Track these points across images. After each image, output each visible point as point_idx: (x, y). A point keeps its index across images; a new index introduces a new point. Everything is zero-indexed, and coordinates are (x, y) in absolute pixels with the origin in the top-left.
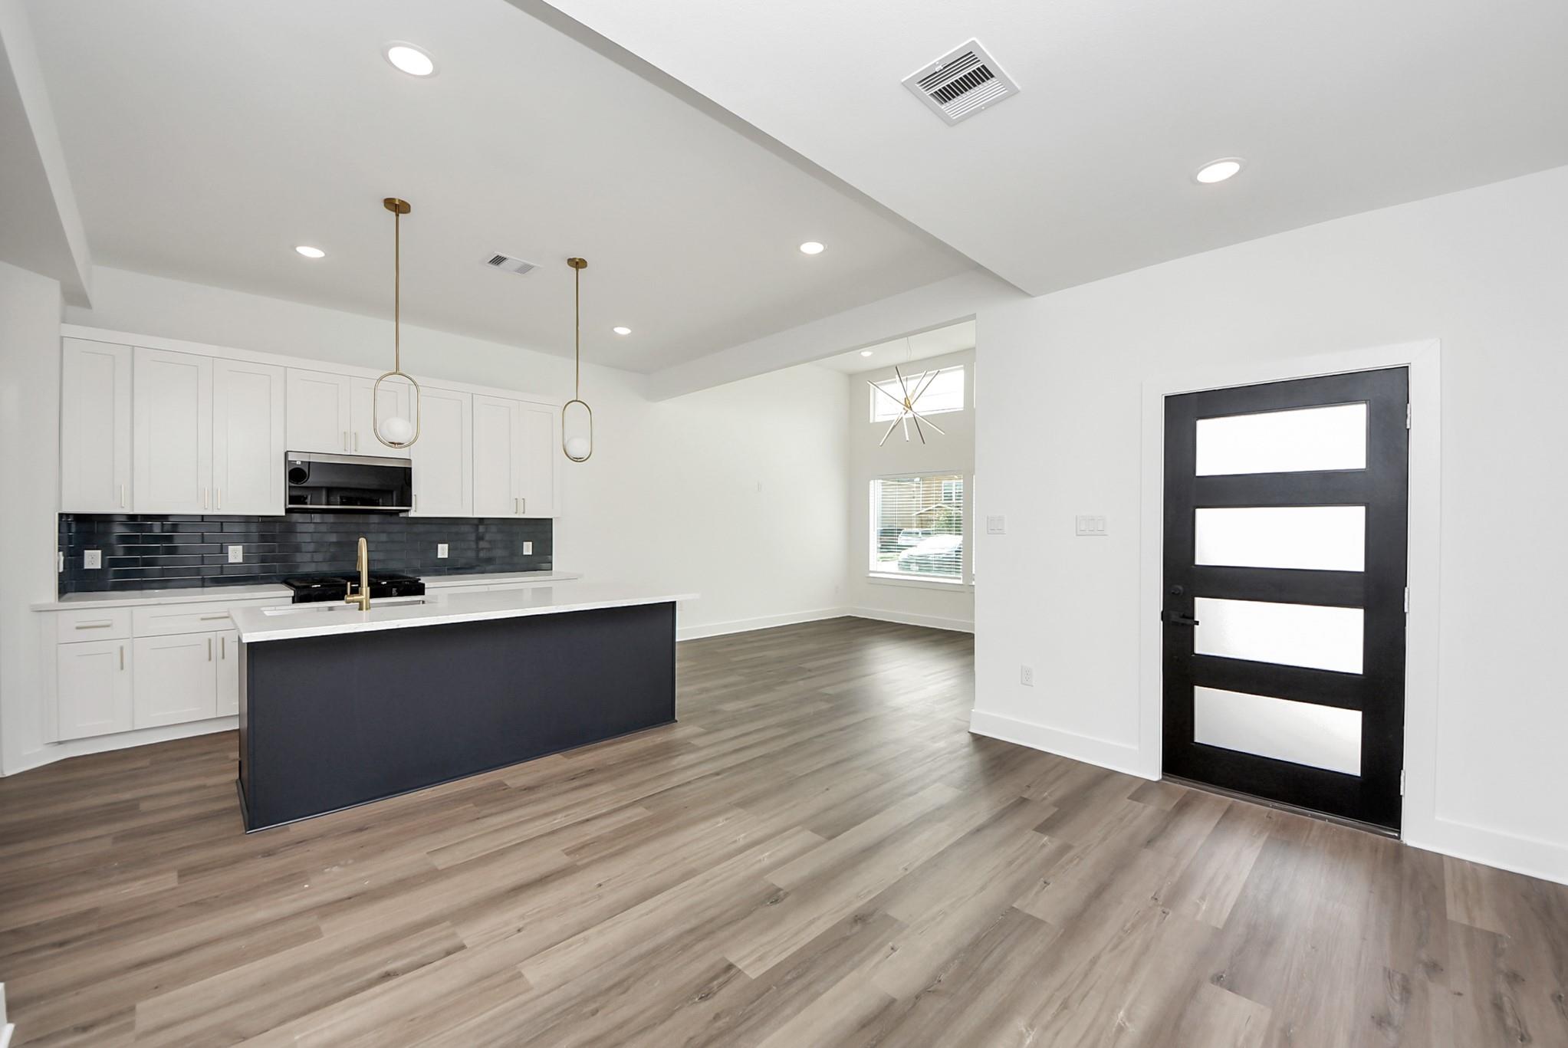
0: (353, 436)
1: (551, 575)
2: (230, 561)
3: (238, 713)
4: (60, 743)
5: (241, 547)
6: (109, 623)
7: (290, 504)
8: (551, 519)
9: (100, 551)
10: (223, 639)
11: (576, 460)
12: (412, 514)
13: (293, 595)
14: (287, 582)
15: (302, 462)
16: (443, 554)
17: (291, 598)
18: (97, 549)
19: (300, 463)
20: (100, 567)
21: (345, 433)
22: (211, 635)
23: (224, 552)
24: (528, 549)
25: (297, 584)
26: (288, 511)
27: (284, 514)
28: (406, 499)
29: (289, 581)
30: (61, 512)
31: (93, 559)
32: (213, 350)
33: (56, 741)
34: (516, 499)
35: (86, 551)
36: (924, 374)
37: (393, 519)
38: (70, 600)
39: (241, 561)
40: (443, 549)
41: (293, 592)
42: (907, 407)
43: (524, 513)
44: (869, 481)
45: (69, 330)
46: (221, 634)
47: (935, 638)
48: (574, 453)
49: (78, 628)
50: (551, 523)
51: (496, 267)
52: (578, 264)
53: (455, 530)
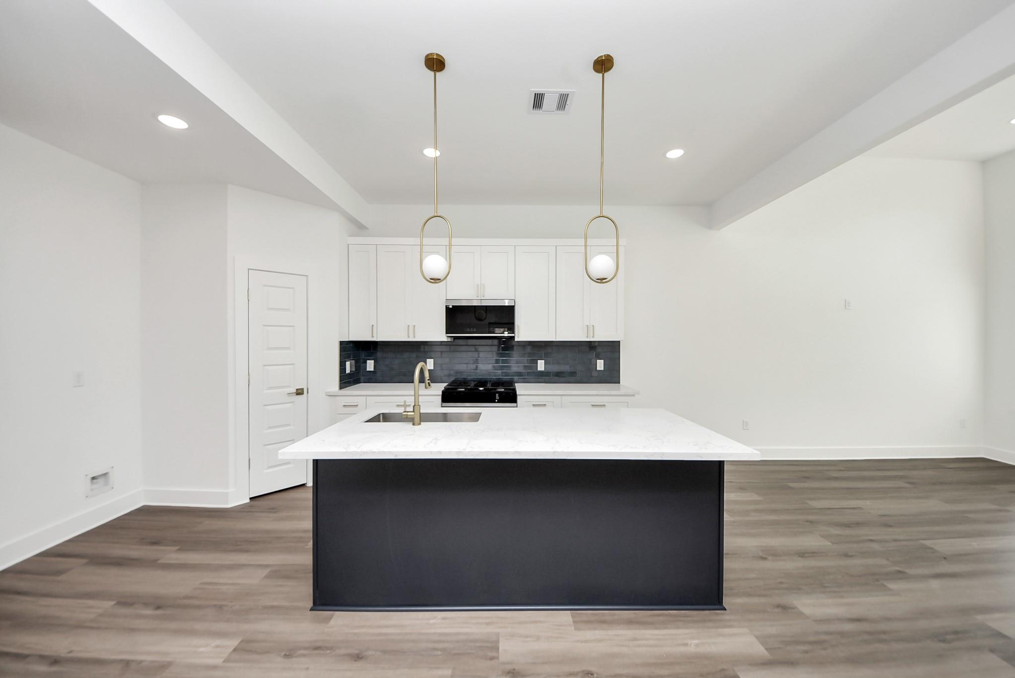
0: (482, 286)
1: (619, 389)
6: (357, 404)
7: (447, 333)
8: (619, 342)
9: (374, 361)
11: (601, 280)
12: (515, 339)
16: (541, 368)
17: (440, 397)
19: (451, 307)
20: (373, 370)
21: (478, 285)
24: (600, 365)
26: (447, 338)
30: (347, 340)
32: (412, 241)
34: (587, 326)
35: (366, 361)
40: (541, 364)
43: (593, 337)
45: (351, 240)
50: (618, 344)
51: (541, 111)
52: (603, 65)
53: (549, 350)
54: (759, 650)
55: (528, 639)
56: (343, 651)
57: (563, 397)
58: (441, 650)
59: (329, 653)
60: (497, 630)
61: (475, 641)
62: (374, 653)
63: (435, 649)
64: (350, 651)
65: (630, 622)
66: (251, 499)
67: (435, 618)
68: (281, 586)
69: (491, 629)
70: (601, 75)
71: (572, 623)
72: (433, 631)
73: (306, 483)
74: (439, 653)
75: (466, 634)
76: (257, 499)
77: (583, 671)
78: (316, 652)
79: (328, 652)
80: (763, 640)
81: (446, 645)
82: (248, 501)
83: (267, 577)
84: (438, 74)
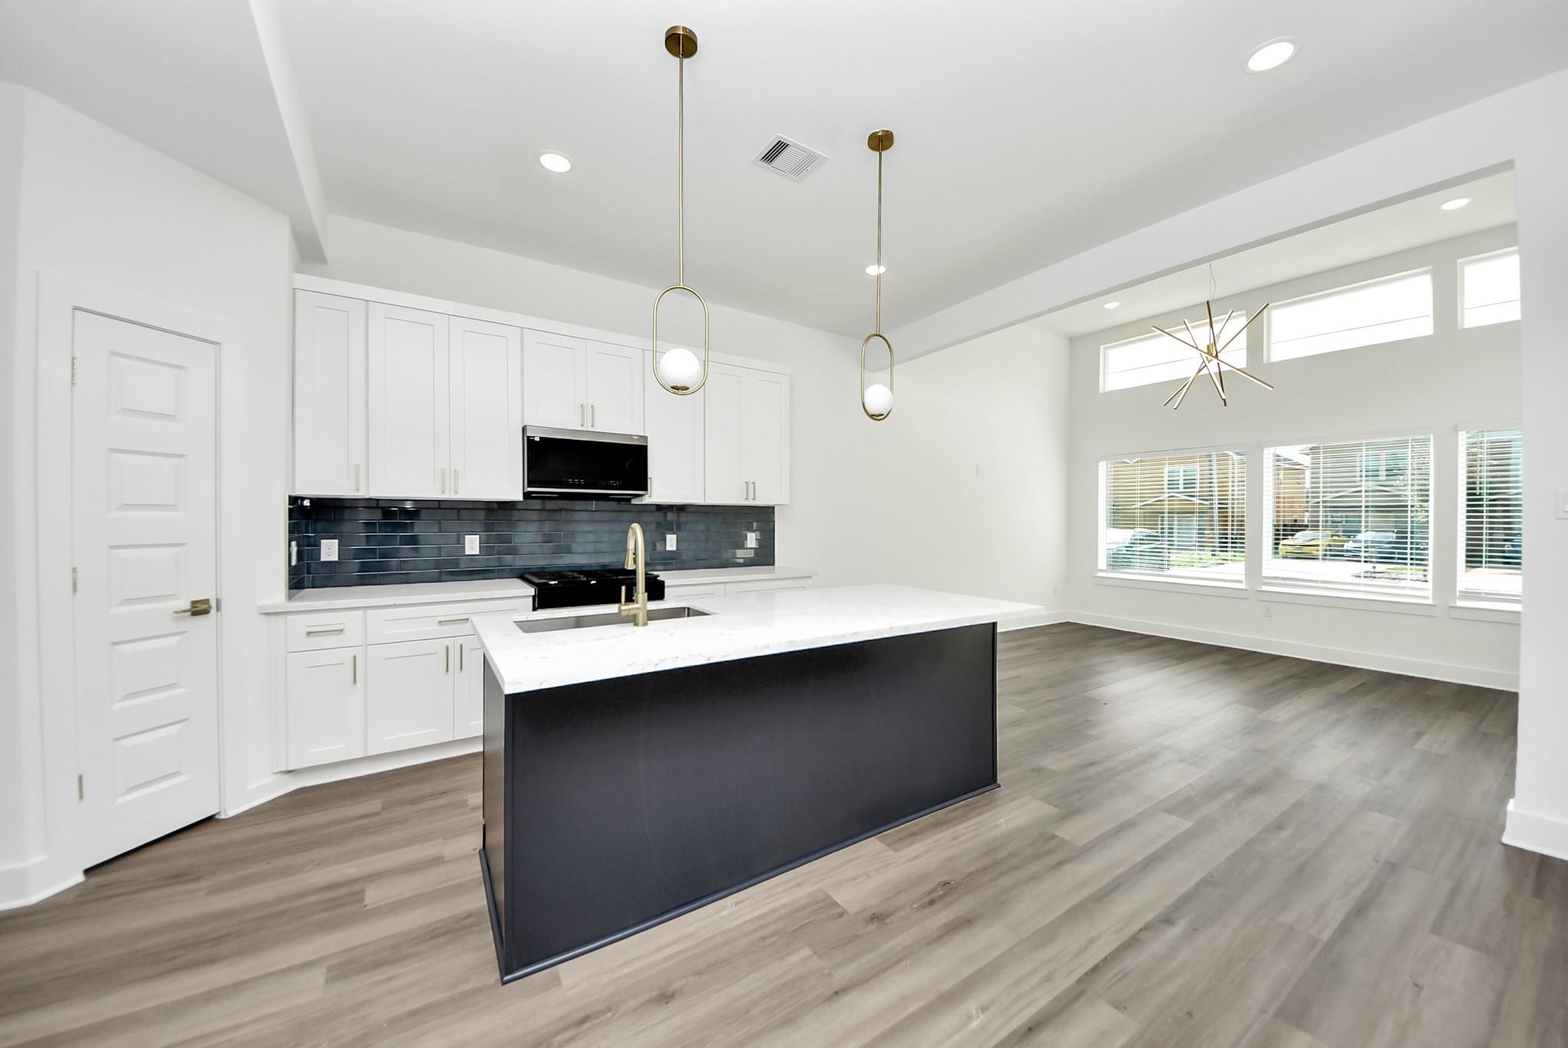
0: (590, 409)
1: (774, 572)
2: (467, 553)
3: (482, 734)
4: (290, 772)
5: (478, 536)
6: (340, 627)
7: (528, 486)
8: (774, 507)
9: (337, 541)
10: (461, 646)
11: (878, 417)
12: (647, 500)
13: (533, 594)
14: (523, 576)
15: (540, 438)
16: (672, 546)
17: (531, 599)
18: (334, 539)
19: (538, 440)
20: (337, 559)
21: (582, 405)
22: (447, 642)
23: (461, 542)
24: (751, 540)
25: (536, 580)
26: (527, 495)
27: (521, 499)
28: (641, 481)
29: (527, 576)
30: (294, 494)
31: (329, 550)
32: (447, 306)
33: (285, 769)
34: (746, 483)
35: (322, 541)
36: (1227, 316)
37: (623, 506)
38: (302, 598)
39: (478, 553)
40: (671, 540)
41: (533, 590)
42: (1211, 355)
43: (754, 499)
44: (1098, 462)
45: (302, 281)
46: (459, 641)
47: (1161, 648)
48: (872, 410)
49: (308, 633)
50: (771, 510)
51: (769, 166)
52: (881, 142)
53: (683, 517)
54: (1050, 809)
55: (858, 880)
56: (632, 1003)
57: (728, 585)
58: (774, 934)
59: (612, 1017)
60: (817, 886)
61: (803, 908)
62: (684, 982)
63: (764, 938)
64: (647, 997)
65: (936, 826)
66: (87, 872)
67: (724, 908)
68: (390, 979)
69: (809, 889)
70: (878, 153)
71: (886, 847)
72: (738, 922)
73: (218, 813)
74: (774, 939)
75: (784, 906)
76: (103, 869)
77: (939, 885)
78: (586, 1026)
79: (609, 1015)
80: (1046, 799)
81: (772, 928)
82: (80, 878)
83: (330, 980)
84: (685, 60)
